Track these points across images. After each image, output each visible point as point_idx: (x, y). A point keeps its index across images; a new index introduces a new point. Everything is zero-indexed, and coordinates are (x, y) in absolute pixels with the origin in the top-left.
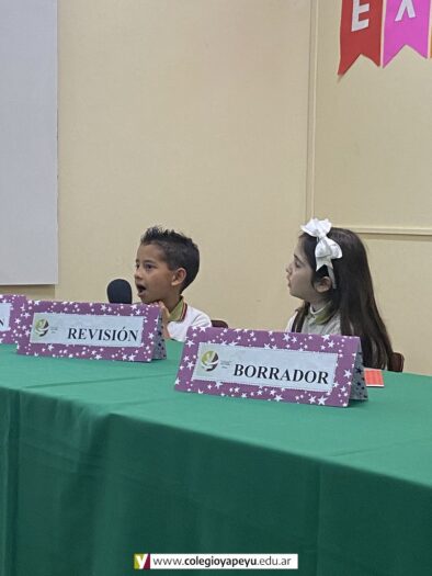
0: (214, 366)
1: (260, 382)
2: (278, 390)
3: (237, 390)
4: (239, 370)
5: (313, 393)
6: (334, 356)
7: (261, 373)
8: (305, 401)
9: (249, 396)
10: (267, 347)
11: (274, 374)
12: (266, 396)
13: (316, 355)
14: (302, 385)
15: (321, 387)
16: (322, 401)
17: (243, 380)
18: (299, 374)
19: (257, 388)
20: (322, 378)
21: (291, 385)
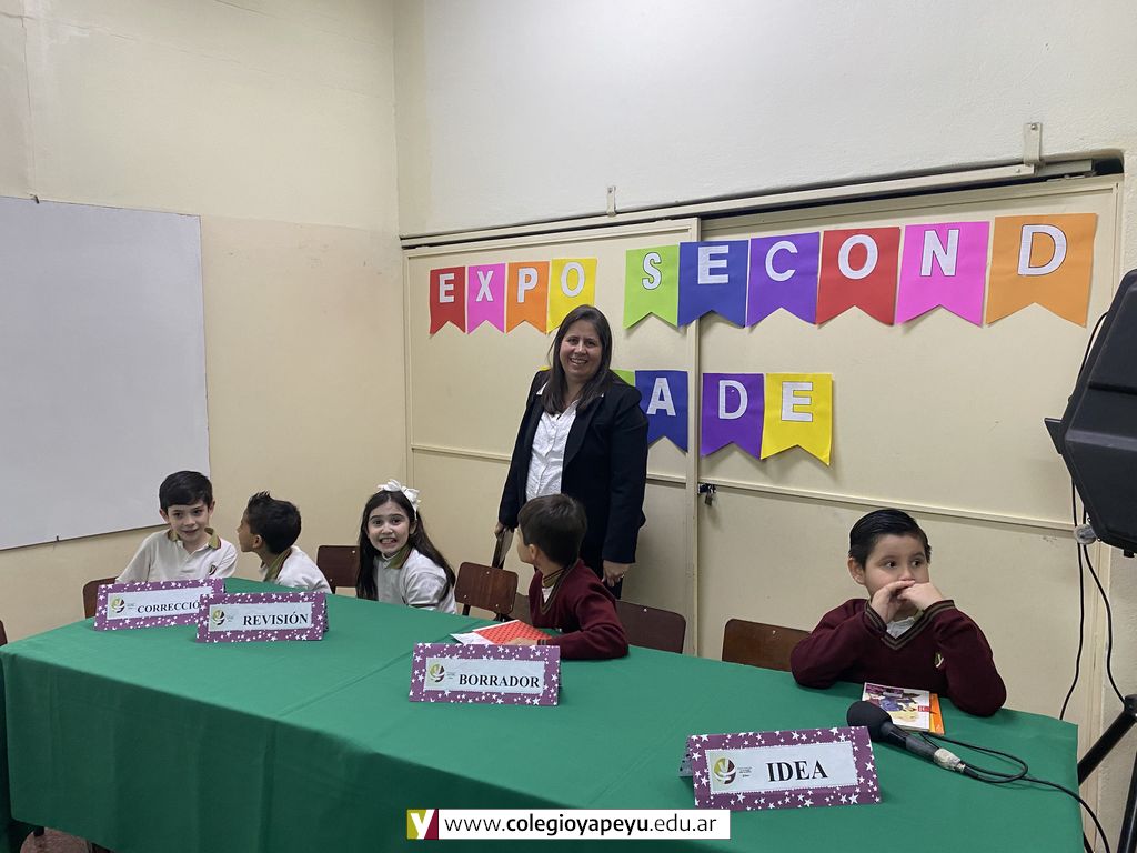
0: (442, 678)
1: (483, 688)
2: (499, 694)
3: (463, 696)
4: (464, 679)
5: (528, 695)
6: (541, 664)
7: (482, 680)
8: (522, 702)
9: (474, 700)
10: (485, 658)
11: (493, 681)
12: (489, 699)
13: (528, 662)
14: (518, 689)
15: (534, 690)
16: (536, 701)
17: (467, 687)
18: (514, 679)
19: (480, 694)
20: (534, 682)
21: (509, 689)
